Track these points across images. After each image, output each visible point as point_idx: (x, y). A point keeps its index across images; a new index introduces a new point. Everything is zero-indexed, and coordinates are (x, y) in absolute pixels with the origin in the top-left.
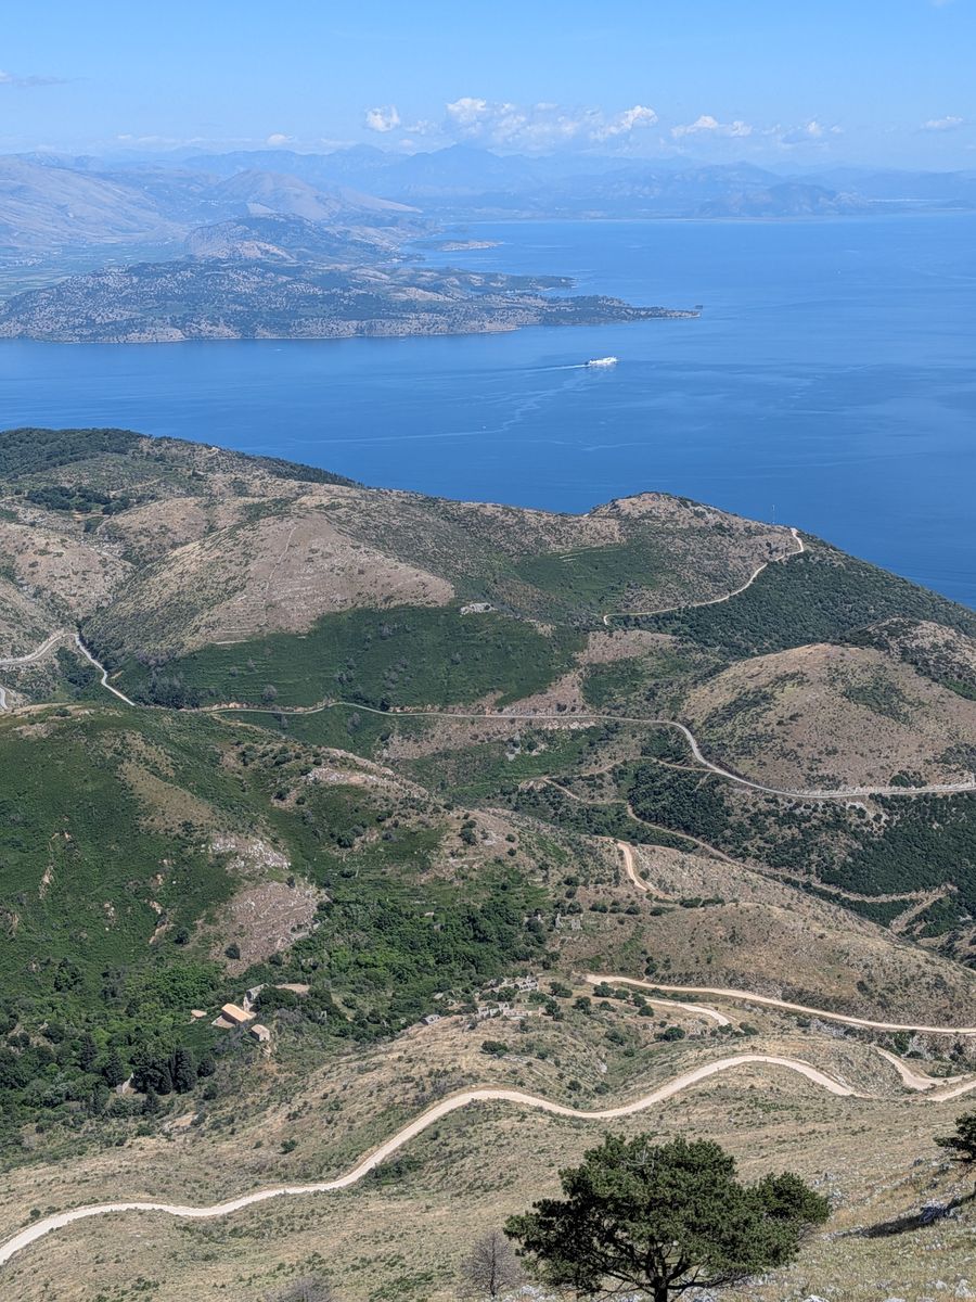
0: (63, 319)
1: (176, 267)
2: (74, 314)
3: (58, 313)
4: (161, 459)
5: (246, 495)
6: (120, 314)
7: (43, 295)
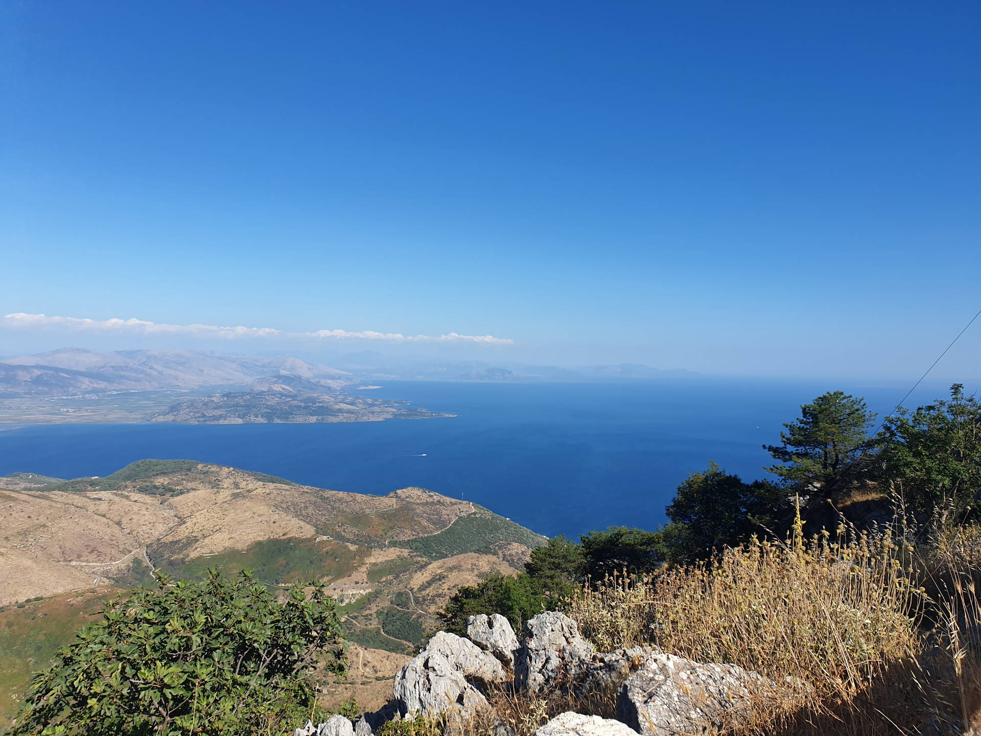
0: (192, 414)
1: (243, 394)
2: (197, 412)
3: (190, 412)
4: (207, 472)
5: (239, 488)
6: (217, 412)
7: (185, 404)
